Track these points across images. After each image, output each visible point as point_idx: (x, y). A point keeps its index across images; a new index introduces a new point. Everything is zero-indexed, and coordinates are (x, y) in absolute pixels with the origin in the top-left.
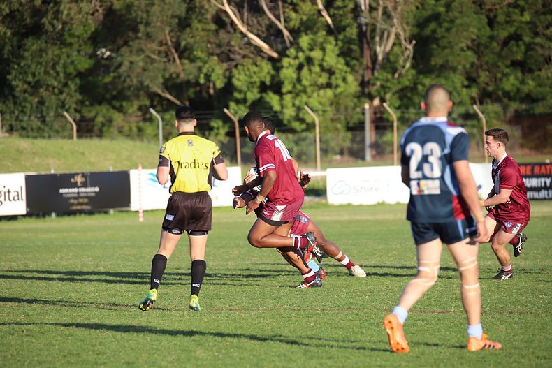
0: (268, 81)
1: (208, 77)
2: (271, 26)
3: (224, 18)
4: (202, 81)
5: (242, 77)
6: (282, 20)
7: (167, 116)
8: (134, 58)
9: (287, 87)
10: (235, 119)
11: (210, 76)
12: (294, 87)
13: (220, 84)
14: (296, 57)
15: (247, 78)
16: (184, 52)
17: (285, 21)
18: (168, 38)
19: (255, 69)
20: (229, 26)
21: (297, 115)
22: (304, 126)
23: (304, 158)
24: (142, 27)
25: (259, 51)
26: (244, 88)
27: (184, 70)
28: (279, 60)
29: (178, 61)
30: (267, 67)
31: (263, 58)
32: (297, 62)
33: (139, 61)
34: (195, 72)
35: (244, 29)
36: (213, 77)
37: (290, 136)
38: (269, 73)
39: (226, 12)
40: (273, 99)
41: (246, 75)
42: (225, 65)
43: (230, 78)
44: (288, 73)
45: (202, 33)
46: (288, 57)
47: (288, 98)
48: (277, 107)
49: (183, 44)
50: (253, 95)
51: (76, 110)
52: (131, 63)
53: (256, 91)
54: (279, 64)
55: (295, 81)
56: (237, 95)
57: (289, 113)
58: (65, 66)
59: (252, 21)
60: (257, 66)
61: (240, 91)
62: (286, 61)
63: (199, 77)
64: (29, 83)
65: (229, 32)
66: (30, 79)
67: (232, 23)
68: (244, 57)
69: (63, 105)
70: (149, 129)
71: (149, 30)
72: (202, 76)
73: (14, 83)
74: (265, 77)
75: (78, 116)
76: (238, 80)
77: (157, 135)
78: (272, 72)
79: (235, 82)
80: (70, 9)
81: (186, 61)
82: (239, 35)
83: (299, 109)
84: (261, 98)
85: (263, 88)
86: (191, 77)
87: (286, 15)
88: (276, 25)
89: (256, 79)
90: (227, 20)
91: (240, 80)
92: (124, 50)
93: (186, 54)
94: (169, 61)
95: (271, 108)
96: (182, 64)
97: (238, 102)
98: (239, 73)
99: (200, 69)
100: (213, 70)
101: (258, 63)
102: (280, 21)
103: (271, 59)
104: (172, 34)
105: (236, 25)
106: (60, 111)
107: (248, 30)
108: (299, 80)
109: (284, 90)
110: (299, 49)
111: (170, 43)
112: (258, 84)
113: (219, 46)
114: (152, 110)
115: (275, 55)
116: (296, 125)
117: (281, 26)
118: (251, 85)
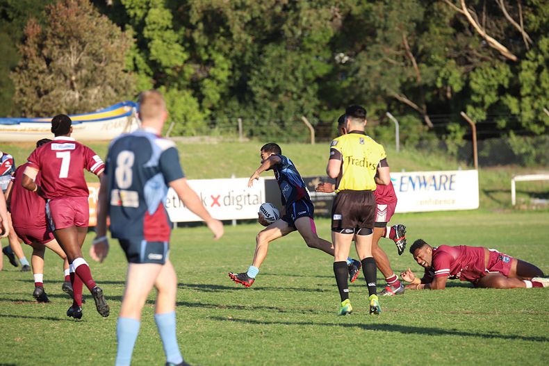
0: (506, 84)
1: (445, 81)
2: (510, 28)
3: (463, 21)
4: (439, 85)
5: (480, 80)
6: (522, 22)
7: (404, 120)
8: (372, 63)
9: (526, 90)
10: (473, 123)
11: (448, 79)
12: (533, 89)
13: (457, 88)
14: (536, 60)
15: (484, 81)
16: (422, 56)
17: (525, 23)
18: (406, 42)
19: (493, 72)
20: (467, 29)
21: (536, 118)
22: (543, 129)
23: (543, 161)
24: (379, 32)
25: (497, 54)
26: (482, 92)
27: (421, 74)
28: (518, 63)
29: (415, 65)
30: (505, 70)
31: (501, 61)
32: (536, 64)
33: (377, 65)
34: (432, 75)
35: (482, 33)
36: (451, 81)
37: (529, 139)
38: (507, 76)
39: (464, 16)
40: (511, 103)
41: (484, 78)
42: (463, 69)
43: (467, 82)
44: (527, 76)
45: (440, 37)
46: (527, 59)
47: (527, 101)
48: (515, 110)
49: (421, 47)
50: (490, 99)
51: (315, 115)
52: (369, 67)
53: (493, 94)
54: (517, 67)
55: (534, 83)
56: (474, 98)
57: (528, 115)
58: (304, 72)
59: (491, 24)
60: (495, 68)
61: (478, 95)
62: (524, 64)
63: (436, 80)
64: (268, 89)
65: (467, 36)
66: (270, 84)
67: (471, 26)
68: (482, 60)
69: (301, 110)
70: (386, 133)
71: (387, 34)
72: (439, 80)
73: (254, 89)
74: (503, 80)
75: (316, 121)
76: (476, 83)
77: (394, 139)
78: (511, 75)
79: (473, 85)
80: (309, 15)
81: (424, 65)
82: (477, 39)
83: (538, 112)
84: (499, 101)
85: (501, 91)
86: (428, 81)
87: (526, 17)
88: (515, 28)
89: (494, 82)
90: (465, 23)
91: (478, 84)
92: (362, 55)
93: (423, 58)
94: (406, 65)
95: (509, 111)
96: (420, 68)
97: (475, 105)
98: (477, 77)
99: (437, 73)
100: (451, 74)
101: (497, 66)
102: (519, 24)
103: (509, 62)
104: (410, 38)
105: (474, 28)
106: (299, 115)
107: (487, 33)
108: (538, 82)
109: (523, 93)
110: (538, 51)
111: (407, 47)
112: (496, 87)
113: (457, 49)
114: (389, 115)
115: (514, 58)
116: (535, 128)
117: (520, 28)
118: (489, 88)
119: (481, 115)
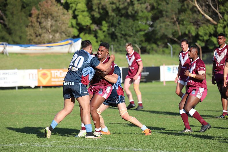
0: (212, 32)
1: (189, 32)
2: (214, 11)
3: (195, 9)
4: (187, 33)
5: (202, 31)
6: (218, 9)
7: (174, 46)
8: (162, 24)
10: (200, 47)
13: (194, 34)
14: (223, 23)
15: (204, 31)
16: (180, 22)
19: (207, 28)
20: (197, 12)
24: (164, 13)
25: (208, 21)
26: (203, 35)
27: (180, 29)
29: (178, 25)
30: (212, 27)
31: (210, 24)
32: (223, 25)
34: (184, 29)
35: (203, 13)
36: (191, 31)
38: (212, 29)
39: (196, 7)
42: (196, 27)
43: (197, 32)
44: (220, 29)
46: (220, 23)
49: (180, 18)
50: (206, 38)
51: (140, 44)
52: (161, 26)
53: (207, 36)
54: (216, 26)
56: (200, 38)
58: (136, 28)
59: (206, 10)
61: (201, 36)
62: (219, 25)
64: (122, 34)
65: (197, 14)
66: (123, 32)
67: (199, 11)
68: (203, 23)
70: (167, 51)
71: (167, 14)
72: (187, 31)
73: (117, 34)
75: (140, 46)
76: (201, 32)
77: (170, 53)
78: (214, 29)
79: (199, 33)
80: (138, 6)
81: (181, 25)
82: (201, 15)
84: (209, 39)
85: (211, 35)
87: (219, 7)
89: (208, 32)
92: (158, 21)
94: (174, 25)
95: (213, 43)
96: (179, 26)
97: (200, 40)
98: (201, 29)
99: (186, 28)
100: (191, 28)
101: (208, 26)
103: (213, 24)
104: (176, 15)
106: (134, 44)
107: (205, 13)
108: (224, 32)
110: (224, 20)
111: (175, 19)
112: (208, 34)
114: (169, 44)
115: (215, 23)
117: (217, 11)
118: (206, 34)
119: (203, 44)
